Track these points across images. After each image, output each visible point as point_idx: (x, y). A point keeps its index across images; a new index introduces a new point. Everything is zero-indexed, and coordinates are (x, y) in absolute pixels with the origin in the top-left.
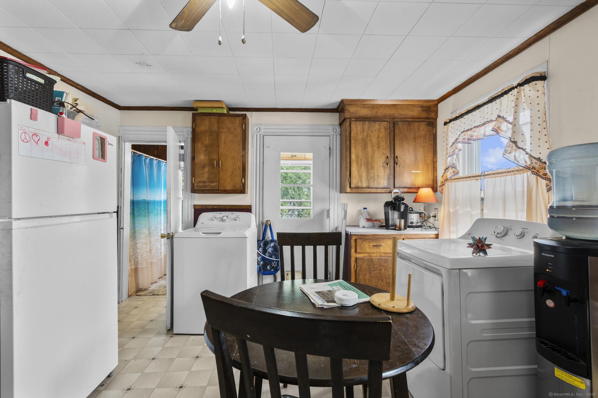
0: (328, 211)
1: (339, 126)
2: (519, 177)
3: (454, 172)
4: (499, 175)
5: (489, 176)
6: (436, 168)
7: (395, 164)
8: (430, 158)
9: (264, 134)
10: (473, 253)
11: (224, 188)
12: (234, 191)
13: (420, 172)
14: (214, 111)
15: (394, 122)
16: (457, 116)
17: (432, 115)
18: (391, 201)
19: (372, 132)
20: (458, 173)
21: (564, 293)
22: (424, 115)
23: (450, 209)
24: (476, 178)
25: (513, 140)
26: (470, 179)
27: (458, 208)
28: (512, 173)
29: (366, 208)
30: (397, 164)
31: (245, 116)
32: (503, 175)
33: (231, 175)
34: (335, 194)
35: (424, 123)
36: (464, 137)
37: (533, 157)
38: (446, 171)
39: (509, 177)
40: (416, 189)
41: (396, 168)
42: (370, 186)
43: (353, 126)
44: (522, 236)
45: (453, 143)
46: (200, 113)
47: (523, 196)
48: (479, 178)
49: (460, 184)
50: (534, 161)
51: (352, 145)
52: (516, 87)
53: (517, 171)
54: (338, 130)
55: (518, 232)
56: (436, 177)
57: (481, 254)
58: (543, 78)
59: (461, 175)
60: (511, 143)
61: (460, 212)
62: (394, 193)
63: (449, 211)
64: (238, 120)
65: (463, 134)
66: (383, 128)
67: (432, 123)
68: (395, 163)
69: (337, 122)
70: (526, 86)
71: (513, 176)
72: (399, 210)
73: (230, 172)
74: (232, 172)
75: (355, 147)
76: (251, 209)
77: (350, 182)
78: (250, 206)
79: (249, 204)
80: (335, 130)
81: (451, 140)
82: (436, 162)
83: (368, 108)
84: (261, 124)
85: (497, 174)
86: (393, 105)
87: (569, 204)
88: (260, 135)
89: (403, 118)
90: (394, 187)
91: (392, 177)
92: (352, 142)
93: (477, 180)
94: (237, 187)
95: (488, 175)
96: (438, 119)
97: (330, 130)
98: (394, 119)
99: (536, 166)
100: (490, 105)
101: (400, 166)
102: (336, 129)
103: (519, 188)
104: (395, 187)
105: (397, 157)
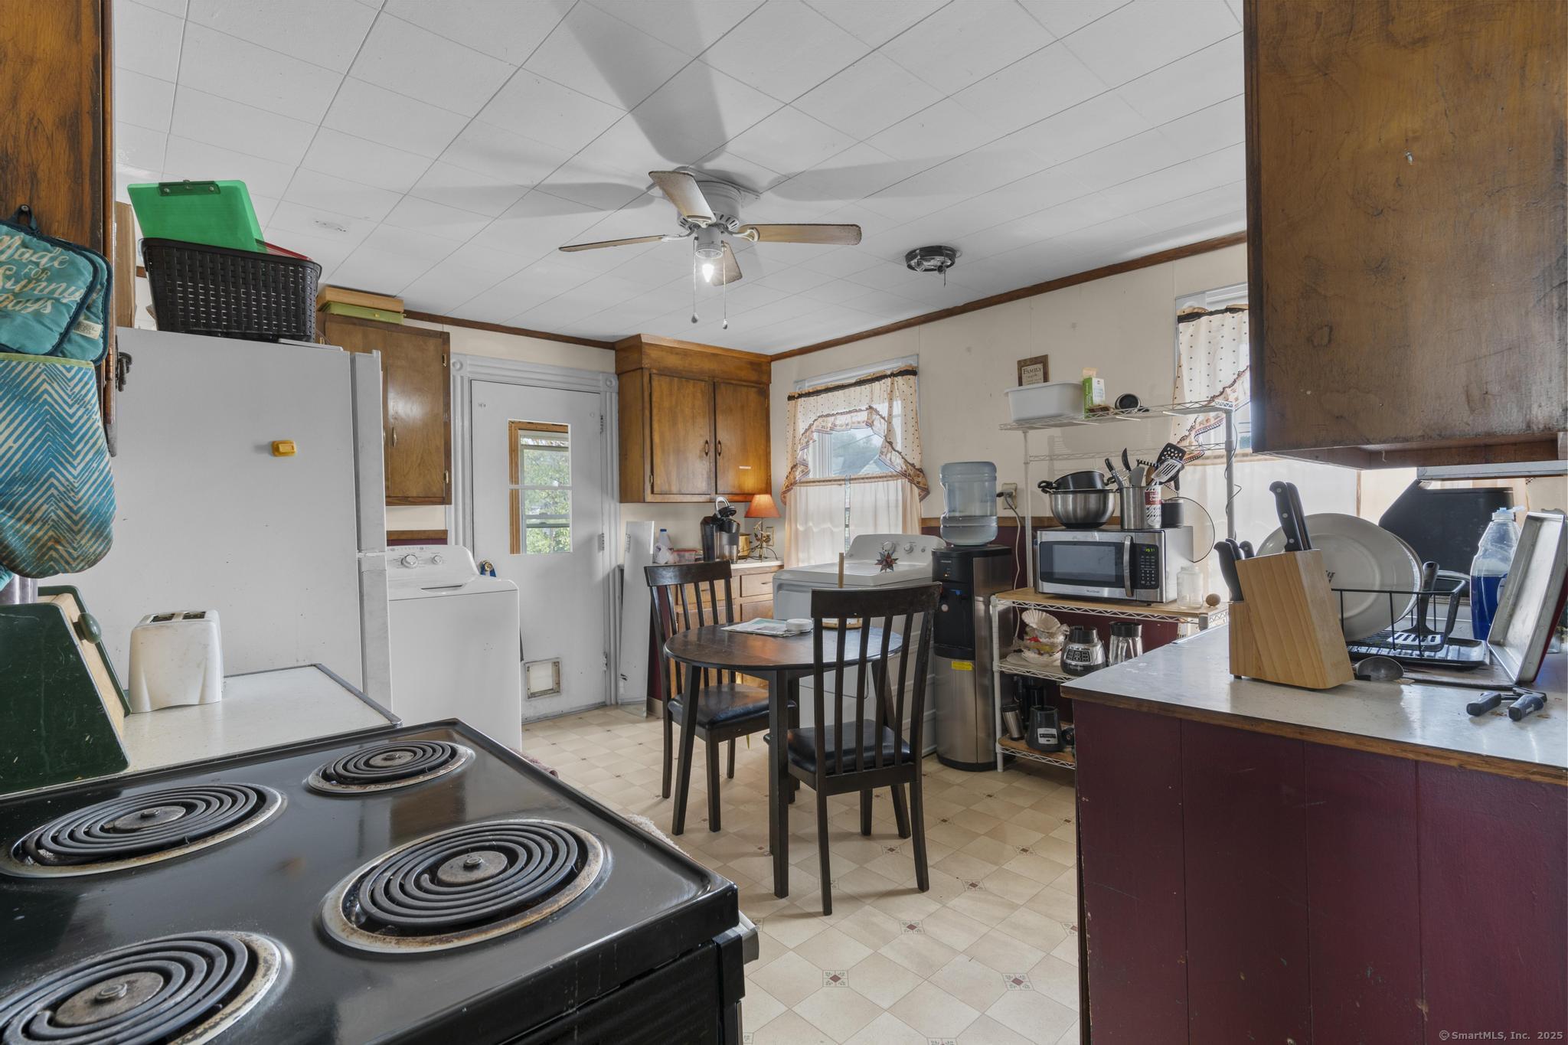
0: (602, 536)
1: (616, 376)
2: (892, 484)
3: (803, 471)
4: (870, 480)
5: (857, 481)
6: (770, 462)
7: (718, 456)
8: (762, 447)
9: (472, 376)
10: (881, 570)
11: (404, 493)
12: (427, 499)
13: (750, 468)
14: (377, 317)
15: (714, 383)
16: (811, 391)
17: (764, 379)
18: (712, 515)
19: (684, 397)
20: (807, 473)
21: (958, 593)
22: (754, 377)
23: (798, 526)
24: (839, 483)
25: (889, 440)
26: (830, 483)
27: (811, 524)
28: (885, 479)
29: (665, 530)
30: (720, 454)
31: (445, 337)
32: (873, 480)
33: (419, 465)
34: (612, 505)
35: (754, 390)
36: (824, 424)
37: (909, 463)
38: (794, 469)
39: (881, 484)
40: (746, 497)
41: (718, 461)
42: (683, 491)
43: (655, 383)
44: (911, 550)
45: (806, 430)
46: (337, 315)
47: (897, 506)
48: (843, 482)
49: (813, 491)
50: (910, 467)
51: (655, 418)
52: (890, 376)
53: (891, 476)
54: (615, 383)
55: (907, 546)
56: (770, 476)
57: (888, 570)
58: (912, 372)
59: (811, 476)
60: (887, 444)
61: (815, 530)
62: (719, 502)
63: (797, 529)
64: (432, 345)
65: (820, 420)
66: (699, 391)
67: (763, 389)
68: (717, 453)
69: (611, 368)
70: (900, 377)
71: (885, 483)
72: (729, 531)
73: (417, 456)
74: (422, 458)
75: (659, 421)
76: (446, 539)
77: (653, 483)
78: (445, 532)
79: (442, 528)
80: (608, 383)
81: (802, 427)
82: (770, 453)
83: (677, 354)
84: (465, 355)
85: (867, 478)
86: (712, 354)
87: (957, 514)
88: (462, 377)
89: (728, 379)
90: (716, 493)
91: (713, 475)
92: (655, 411)
93: (840, 485)
94: (435, 490)
95: (855, 479)
96: (771, 385)
97: (601, 382)
98: (714, 377)
99: (912, 473)
100: (858, 388)
101: (723, 458)
102: (611, 382)
103: (892, 497)
104: (718, 492)
105: (720, 443)
